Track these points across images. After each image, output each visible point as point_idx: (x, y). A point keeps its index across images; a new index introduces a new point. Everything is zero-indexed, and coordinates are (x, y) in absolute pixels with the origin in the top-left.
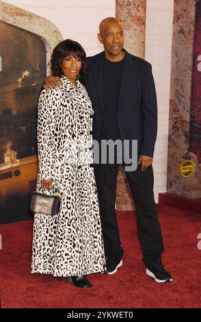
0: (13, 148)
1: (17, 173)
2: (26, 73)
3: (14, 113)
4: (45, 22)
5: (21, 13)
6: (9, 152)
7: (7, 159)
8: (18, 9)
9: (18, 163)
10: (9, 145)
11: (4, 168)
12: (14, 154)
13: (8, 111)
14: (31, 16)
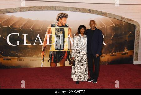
0: (126, 48)
1: (127, 53)
2: (131, 33)
3: (127, 41)
4: (136, 22)
5: (131, 20)
6: (126, 49)
7: (125, 50)
8: (129, 19)
9: (127, 51)
10: (126, 47)
11: (124, 52)
12: (127, 49)
13: (126, 40)
14: (133, 21)
